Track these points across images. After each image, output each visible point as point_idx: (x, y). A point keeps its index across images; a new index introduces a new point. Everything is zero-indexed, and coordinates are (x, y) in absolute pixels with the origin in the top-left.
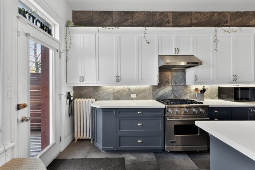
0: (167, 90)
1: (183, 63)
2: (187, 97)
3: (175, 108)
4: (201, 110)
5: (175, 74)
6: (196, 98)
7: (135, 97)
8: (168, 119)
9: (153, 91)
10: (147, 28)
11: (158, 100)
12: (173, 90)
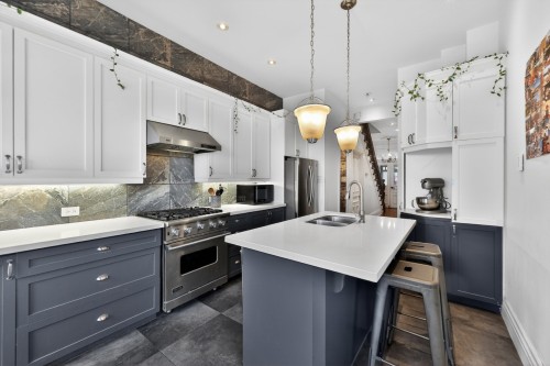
0: (160, 193)
1: (185, 143)
2: (196, 204)
3: (180, 224)
4: (220, 222)
5: (175, 161)
6: (209, 204)
7: (77, 213)
8: (170, 248)
9: (130, 196)
10: (119, 52)
11: (142, 214)
12: (172, 193)
